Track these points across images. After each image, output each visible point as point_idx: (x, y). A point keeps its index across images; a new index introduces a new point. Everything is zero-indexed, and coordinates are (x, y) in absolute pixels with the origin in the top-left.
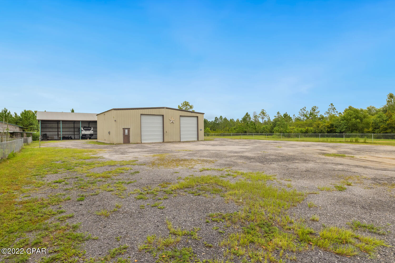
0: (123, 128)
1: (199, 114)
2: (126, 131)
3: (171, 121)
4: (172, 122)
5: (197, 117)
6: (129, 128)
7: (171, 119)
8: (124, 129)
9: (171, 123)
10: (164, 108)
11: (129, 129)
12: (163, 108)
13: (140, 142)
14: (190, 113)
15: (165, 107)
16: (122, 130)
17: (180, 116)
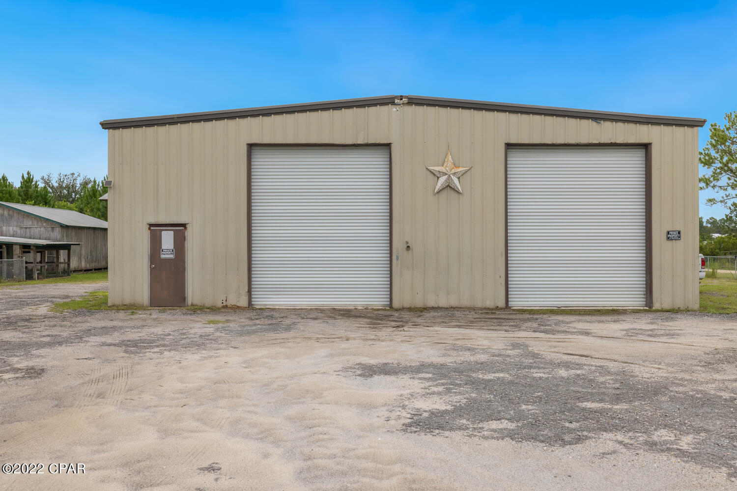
0: (153, 222)
1: (656, 129)
2: (168, 240)
3: (443, 179)
4: (449, 187)
5: (646, 147)
6: (184, 225)
7: (437, 168)
8: (155, 229)
9: (444, 194)
10: (393, 103)
11: (180, 229)
12: (389, 101)
13: (244, 302)
14: (585, 122)
15: (401, 98)
16: (146, 234)
17: (509, 146)
